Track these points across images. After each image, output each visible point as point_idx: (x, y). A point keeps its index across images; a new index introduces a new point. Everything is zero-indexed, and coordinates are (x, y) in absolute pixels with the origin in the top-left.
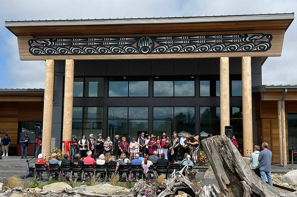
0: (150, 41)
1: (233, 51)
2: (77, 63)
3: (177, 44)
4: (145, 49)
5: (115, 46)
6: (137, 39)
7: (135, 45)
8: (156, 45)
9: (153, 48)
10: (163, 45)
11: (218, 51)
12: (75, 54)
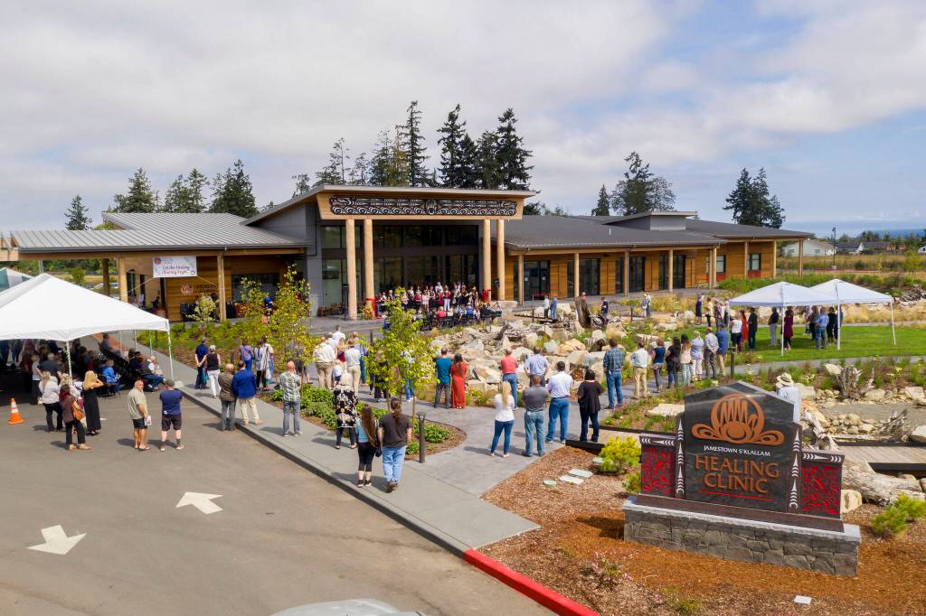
0: (435, 204)
1: (493, 215)
2: (375, 223)
3: (454, 207)
4: (431, 210)
5: (408, 206)
6: (425, 201)
7: (423, 206)
8: (439, 207)
9: (437, 210)
10: (444, 207)
11: (483, 215)
12: (374, 214)
